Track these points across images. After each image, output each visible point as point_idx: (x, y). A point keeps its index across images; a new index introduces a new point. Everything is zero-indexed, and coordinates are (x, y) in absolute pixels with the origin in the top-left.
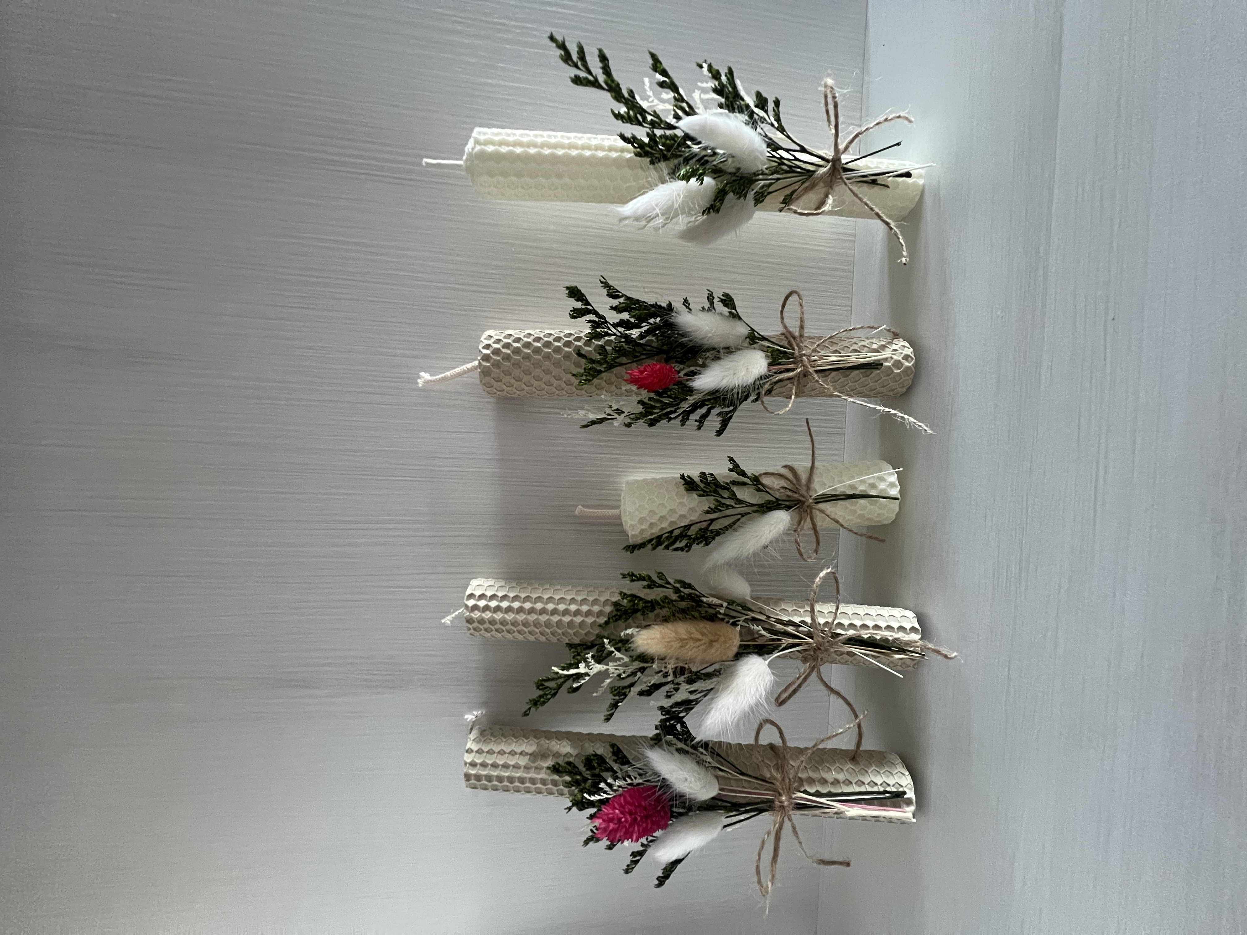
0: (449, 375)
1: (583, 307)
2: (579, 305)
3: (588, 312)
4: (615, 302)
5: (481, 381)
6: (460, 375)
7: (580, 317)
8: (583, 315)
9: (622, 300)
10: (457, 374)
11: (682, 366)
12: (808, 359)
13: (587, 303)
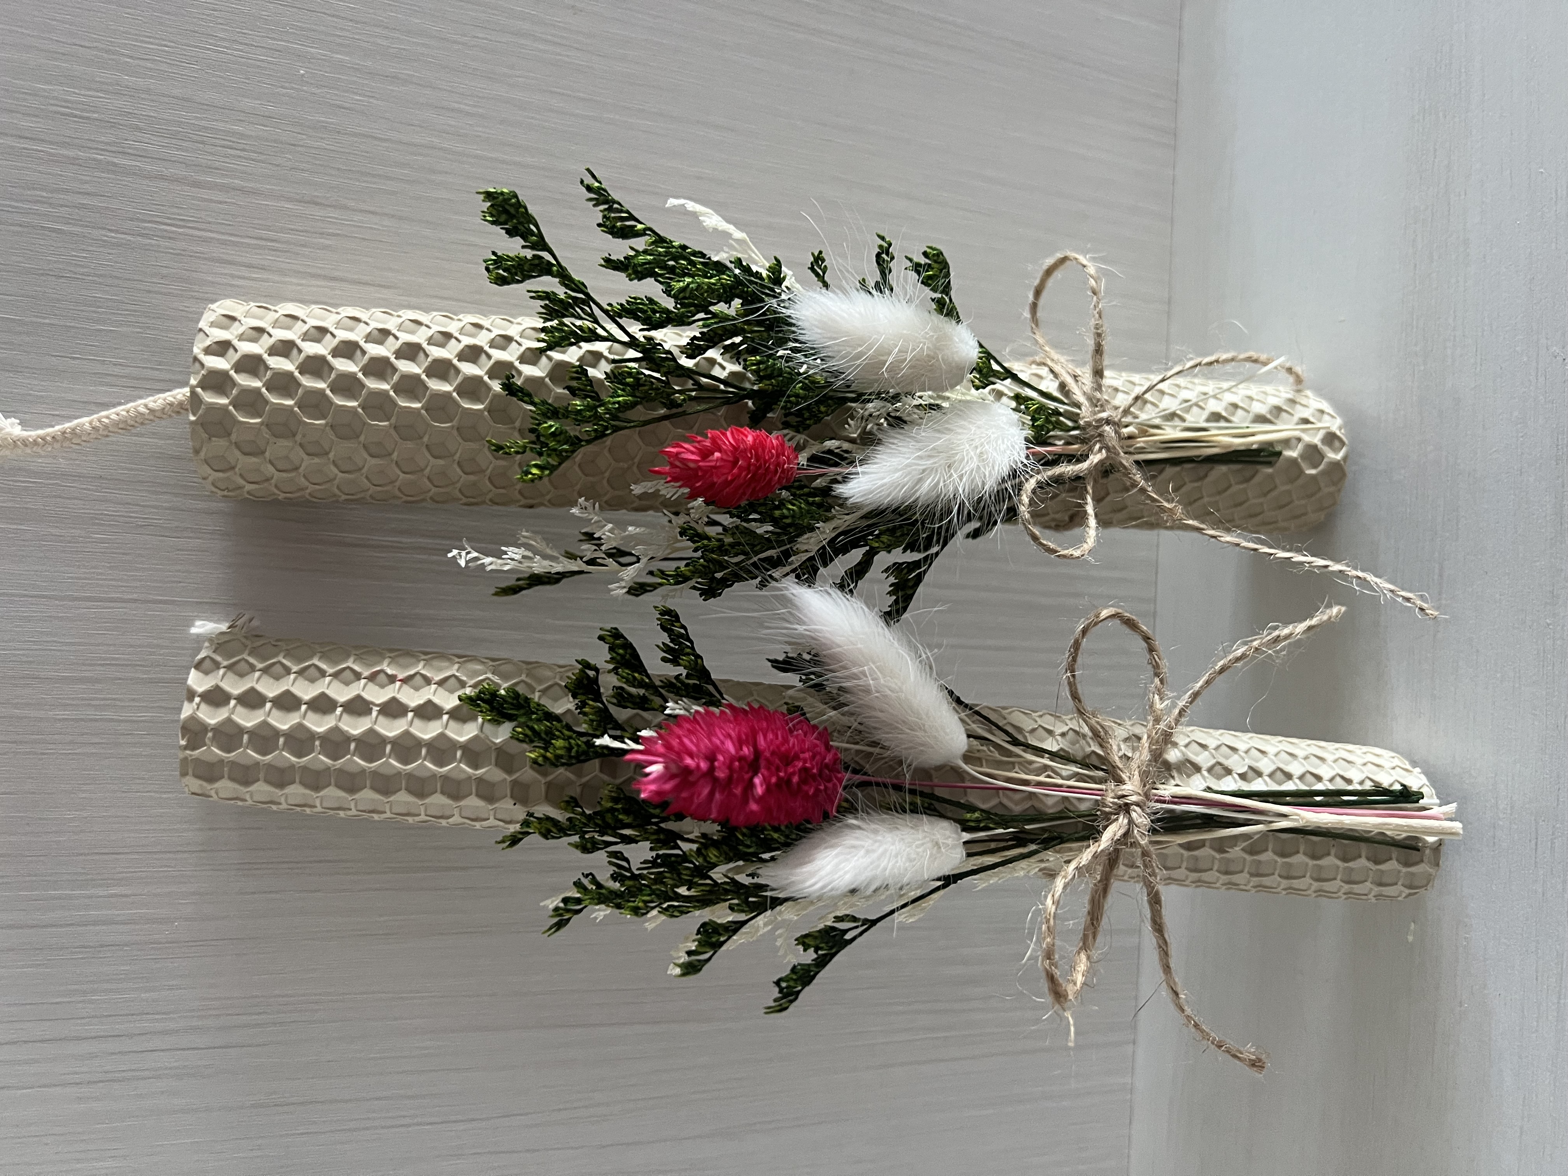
0: (87, 426)
1: (529, 254)
2: (515, 247)
3: (543, 268)
4: (621, 249)
5: (197, 452)
6: (125, 426)
7: (518, 282)
8: (526, 277)
9: (640, 243)
10: (116, 424)
11: (801, 438)
12: (1116, 432)
13: (541, 244)
